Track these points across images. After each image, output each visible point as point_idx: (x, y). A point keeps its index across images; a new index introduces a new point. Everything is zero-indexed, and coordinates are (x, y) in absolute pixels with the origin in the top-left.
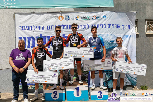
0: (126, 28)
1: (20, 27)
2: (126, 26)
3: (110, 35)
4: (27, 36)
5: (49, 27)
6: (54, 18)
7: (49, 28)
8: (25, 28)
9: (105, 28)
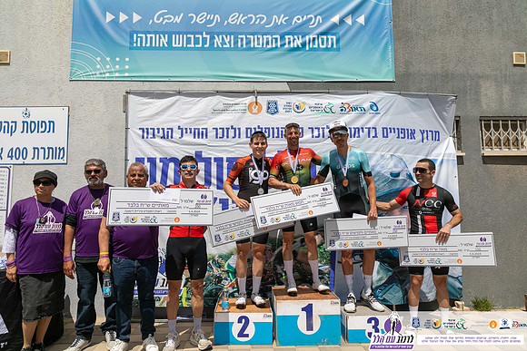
0: (430, 137)
1: (141, 132)
2: (430, 134)
3: (389, 156)
4: (158, 156)
5: (220, 131)
6: (237, 107)
7: (220, 135)
8: (154, 135)
9: (376, 136)
